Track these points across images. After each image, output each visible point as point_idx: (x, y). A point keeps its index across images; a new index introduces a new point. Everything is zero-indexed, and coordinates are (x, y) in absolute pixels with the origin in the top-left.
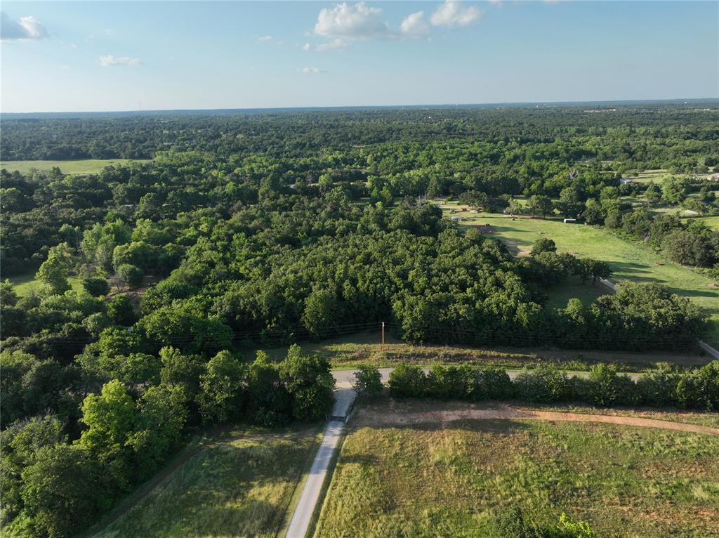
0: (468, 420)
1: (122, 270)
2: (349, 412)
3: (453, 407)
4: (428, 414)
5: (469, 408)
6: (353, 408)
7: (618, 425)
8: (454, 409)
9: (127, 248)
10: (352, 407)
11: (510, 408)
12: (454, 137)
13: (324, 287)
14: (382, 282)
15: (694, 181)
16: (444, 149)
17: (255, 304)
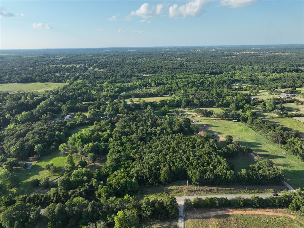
0: (218, 215)
3: (213, 210)
5: (217, 210)
6: (184, 213)
7: (260, 214)
11: (229, 210)
12: (184, 71)
13: (165, 165)
14: (182, 163)
15: (277, 99)
16: (182, 78)
17: (144, 173)
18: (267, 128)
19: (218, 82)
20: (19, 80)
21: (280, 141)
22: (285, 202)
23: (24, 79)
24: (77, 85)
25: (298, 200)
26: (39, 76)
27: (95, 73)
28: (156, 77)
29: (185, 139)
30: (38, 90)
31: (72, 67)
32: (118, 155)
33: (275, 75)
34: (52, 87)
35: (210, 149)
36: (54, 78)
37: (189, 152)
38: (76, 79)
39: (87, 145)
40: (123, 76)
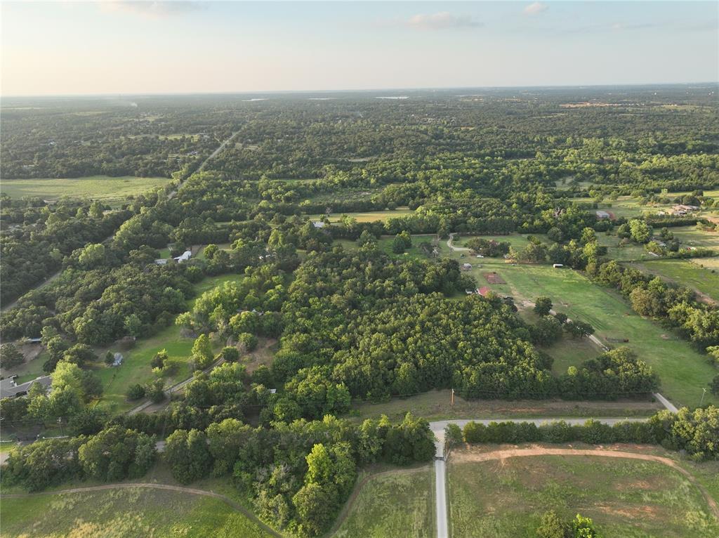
0: (515, 457)
1: (243, 338)
2: (444, 454)
3: (505, 448)
5: (514, 448)
6: (446, 451)
7: (602, 456)
9: (240, 318)
11: (538, 448)
12: (443, 150)
13: (405, 359)
14: (442, 353)
15: (657, 217)
16: (438, 168)
17: (361, 373)
18: (629, 283)
19: (523, 177)
20: (64, 172)
21: (655, 310)
22: (655, 433)
23: (76, 167)
24: (198, 184)
25: (681, 429)
26: (109, 161)
27: (236, 155)
28: (380, 165)
29: (447, 304)
30: (108, 195)
31: (182, 141)
32: (303, 337)
33: (658, 161)
34: (142, 187)
35: (501, 325)
36: (143, 167)
37: (457, 332)
38: (193, 169)
39: (236, 316)
40: (302, 162)
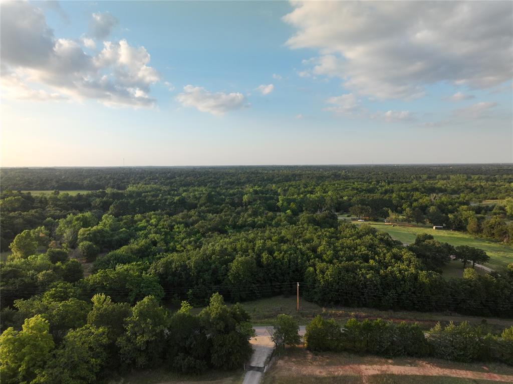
0: (388, 375)
1: (82, 245)
2: (266, 363)
3: (371, 361)
4: (347, 367)
5: (387, 363)
6: (270, 360)
8: (372, 363)
9: (89, 230)
10: (270, 357)
11: (429, 366)
